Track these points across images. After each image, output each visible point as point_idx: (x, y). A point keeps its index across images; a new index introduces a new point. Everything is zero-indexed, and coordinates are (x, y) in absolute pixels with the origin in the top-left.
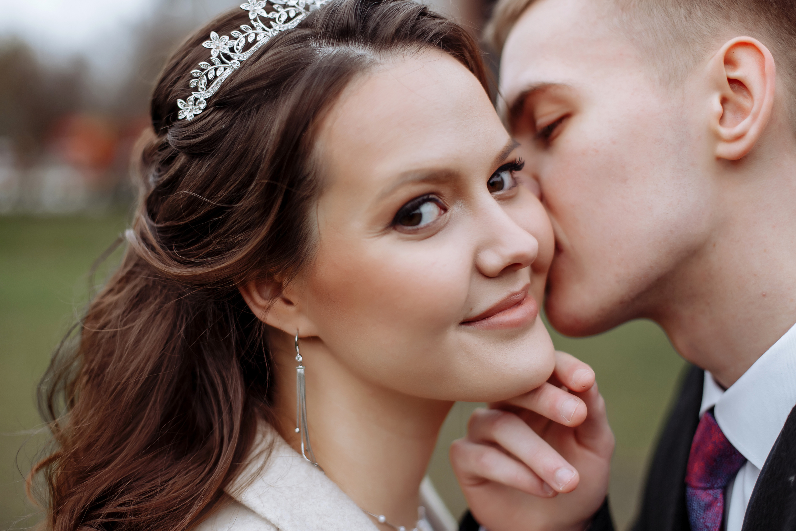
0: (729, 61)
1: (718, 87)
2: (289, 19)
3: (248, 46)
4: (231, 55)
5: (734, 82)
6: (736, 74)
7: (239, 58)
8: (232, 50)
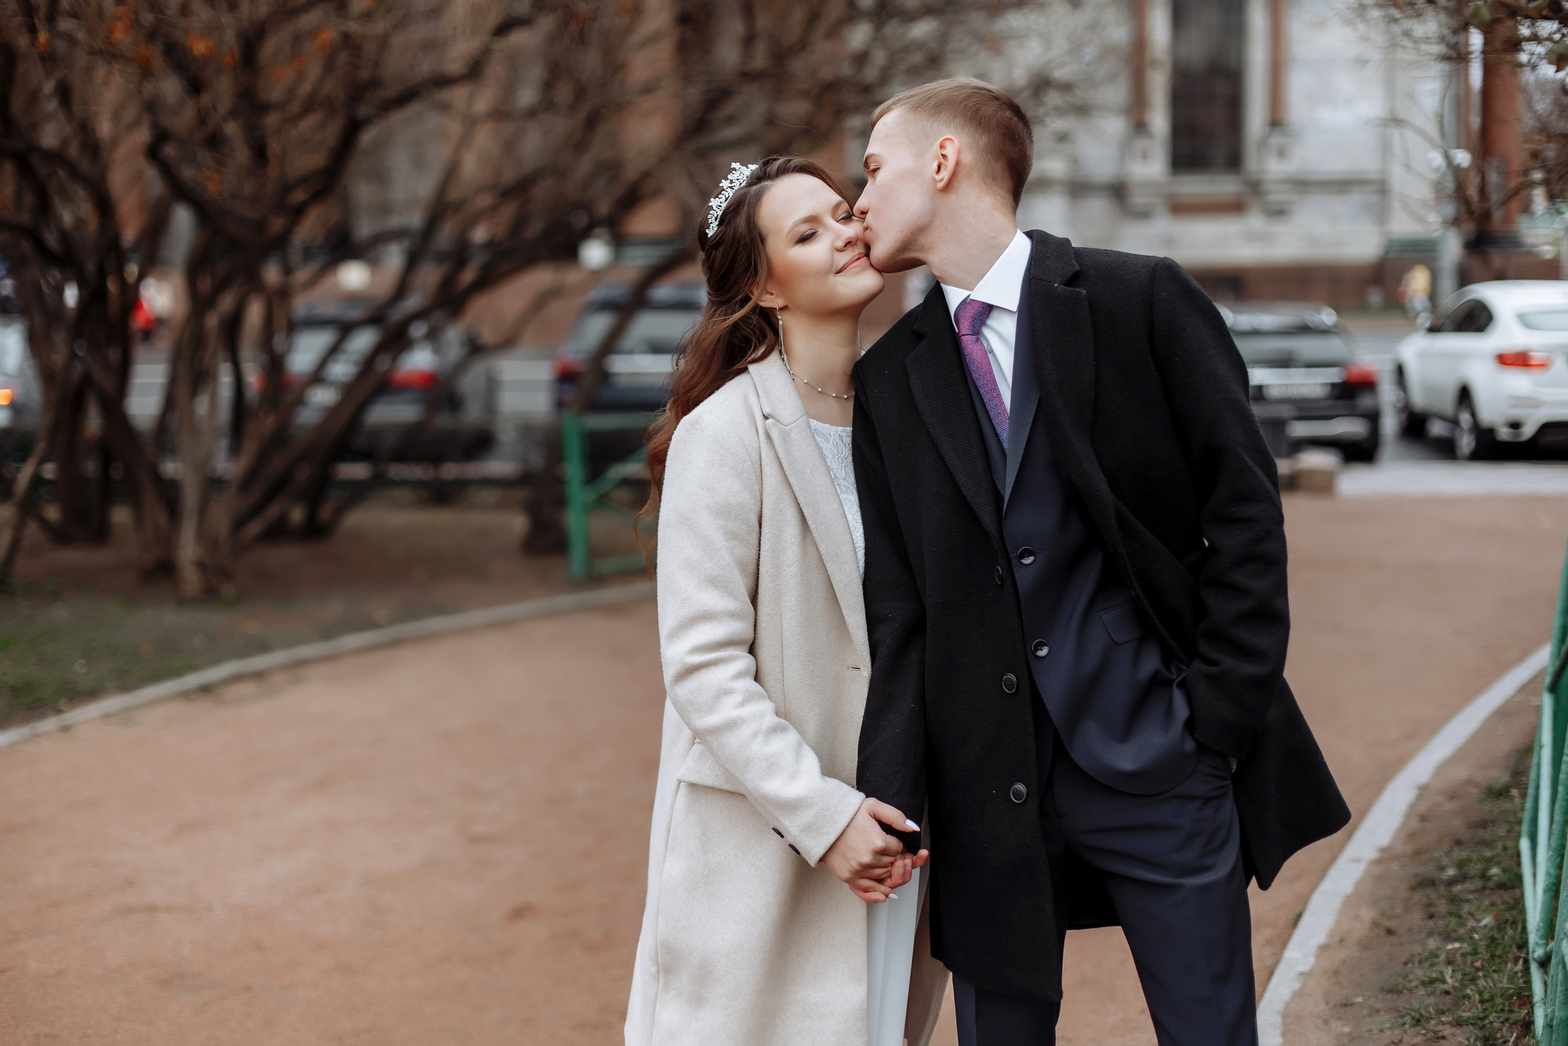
0: (942, 147)
1: (937, 158)
2: (741, 184)
3: (727, 199)
4: (721, 205)
5: (944, 156)
6: (944, 152)
7: (724, 205)
8: (721, 203)
